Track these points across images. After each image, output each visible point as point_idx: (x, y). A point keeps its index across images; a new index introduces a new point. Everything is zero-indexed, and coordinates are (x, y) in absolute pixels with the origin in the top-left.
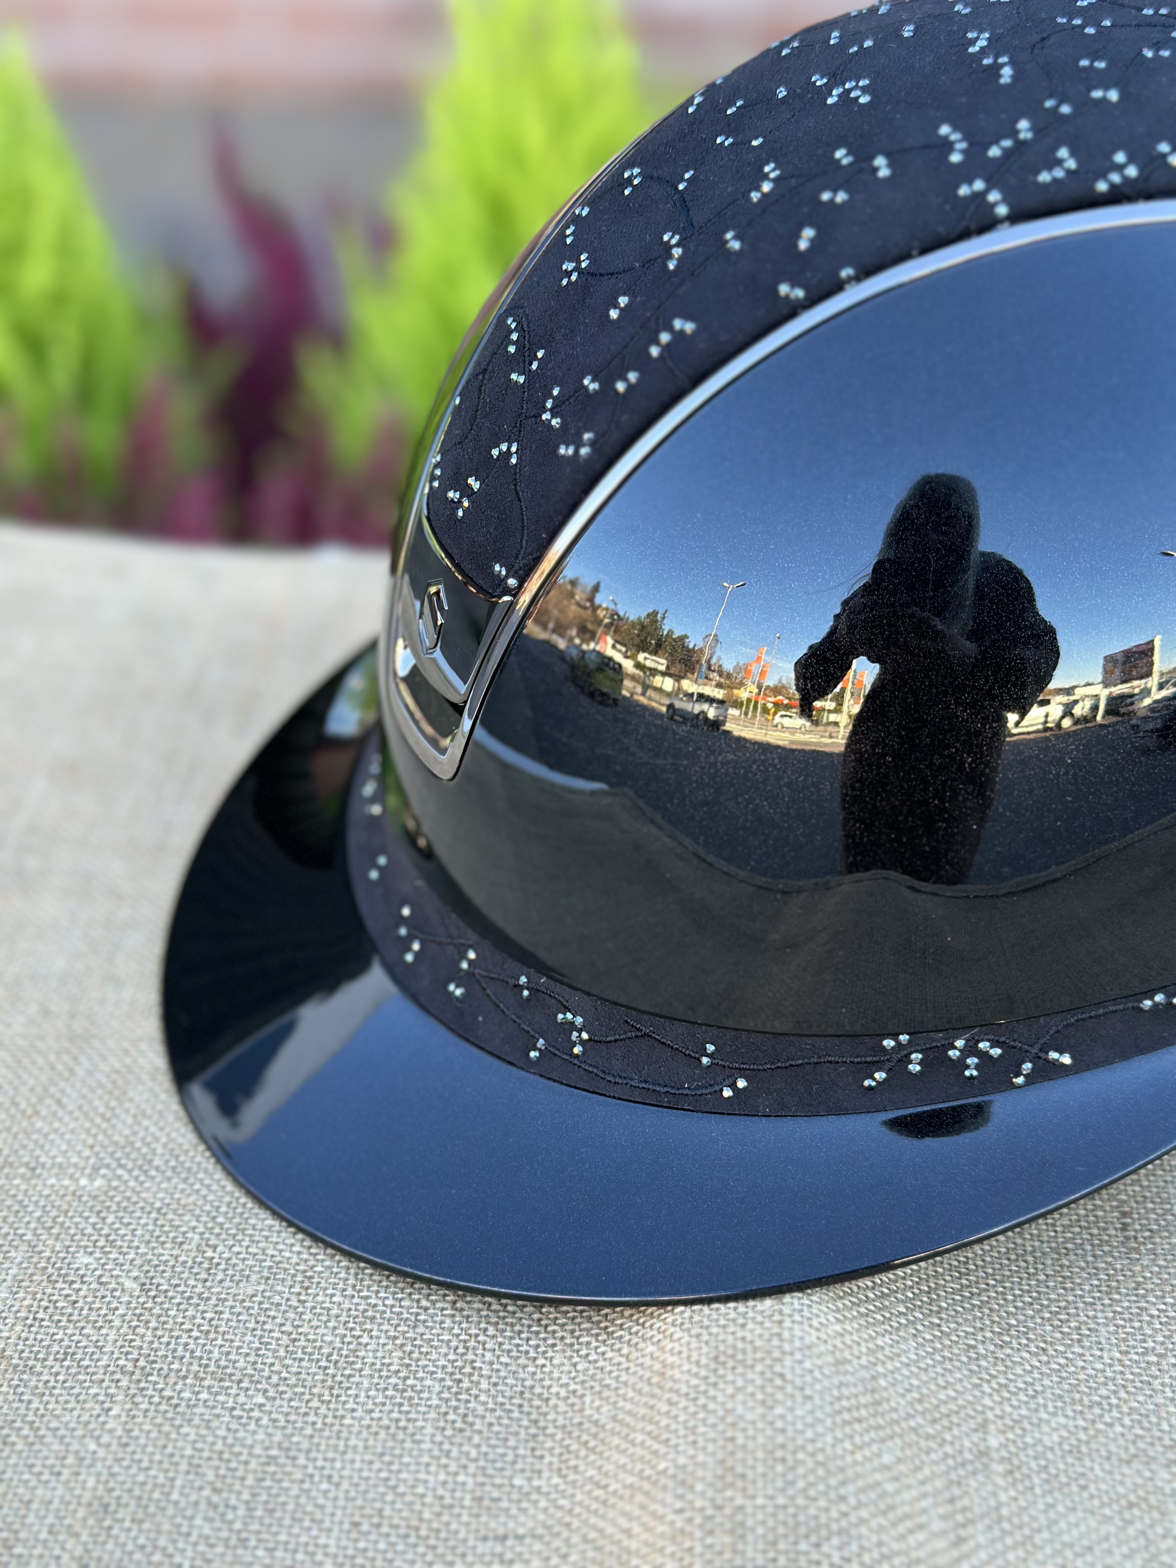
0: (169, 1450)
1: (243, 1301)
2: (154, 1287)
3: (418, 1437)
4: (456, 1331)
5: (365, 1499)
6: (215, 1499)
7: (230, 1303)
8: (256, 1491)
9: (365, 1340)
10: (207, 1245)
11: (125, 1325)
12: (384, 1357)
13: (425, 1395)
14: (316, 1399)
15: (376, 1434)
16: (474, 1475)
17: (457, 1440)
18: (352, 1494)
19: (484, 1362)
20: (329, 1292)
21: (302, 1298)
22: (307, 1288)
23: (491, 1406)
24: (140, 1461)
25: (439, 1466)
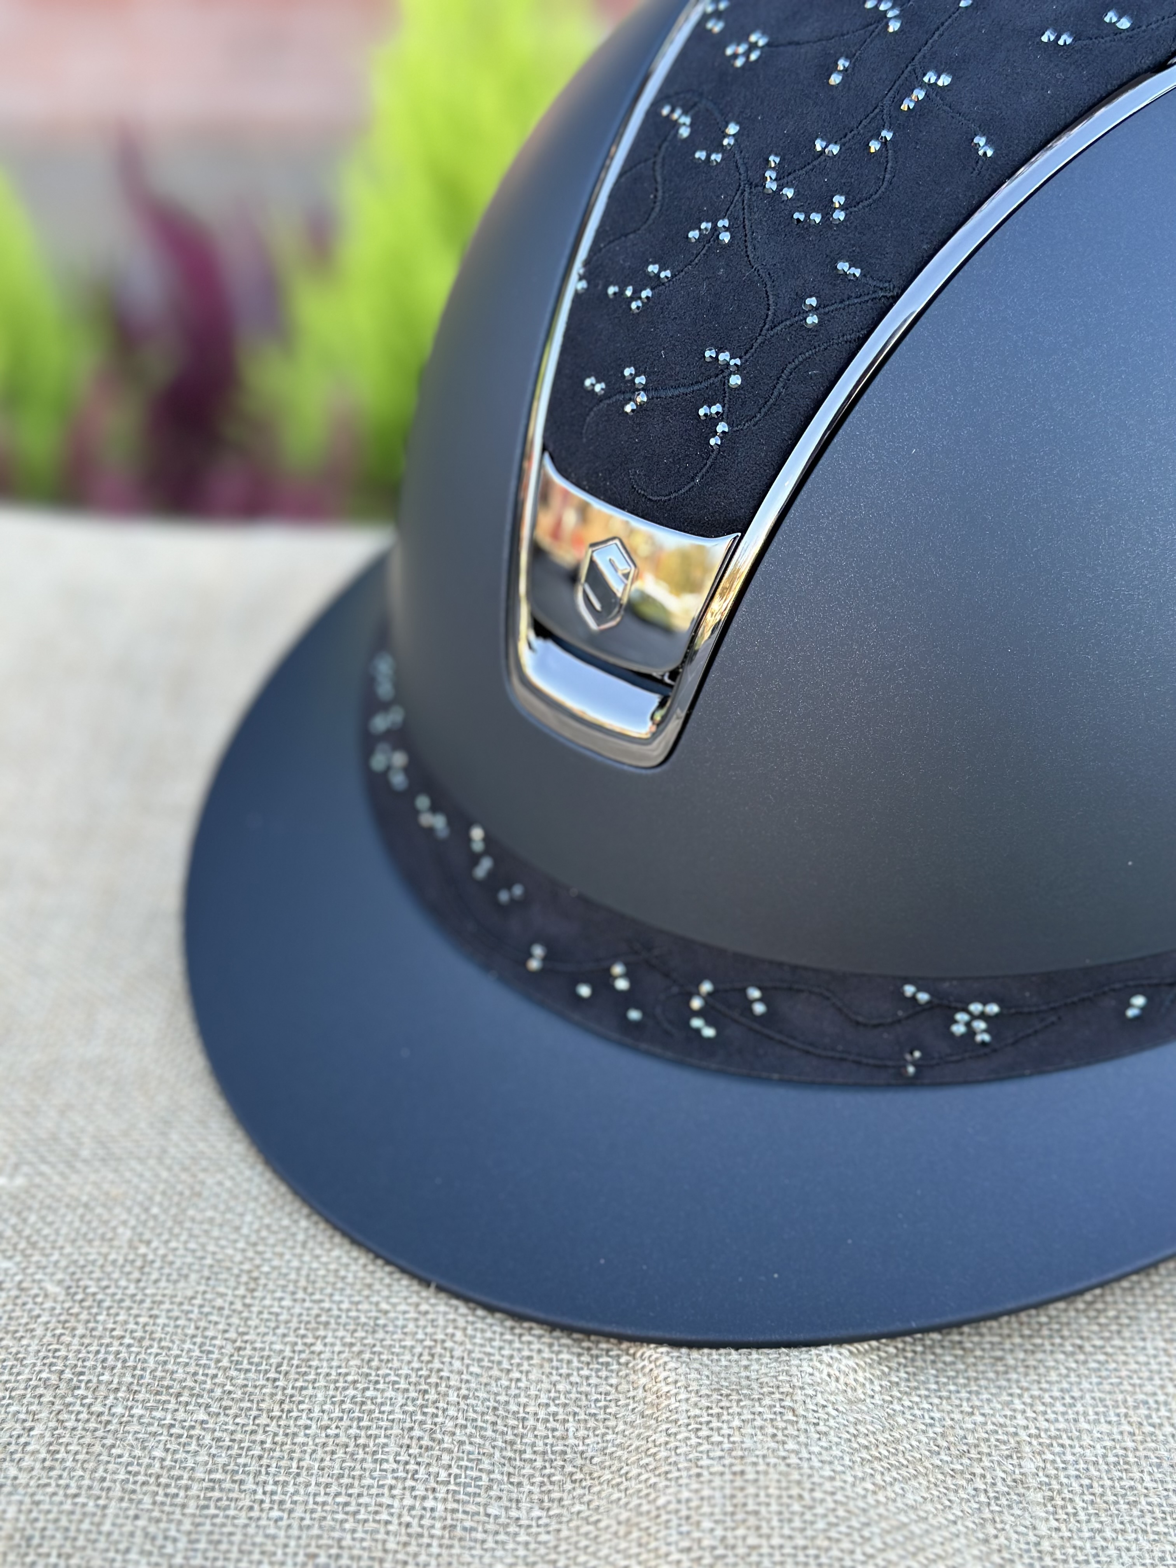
0: (100, 1473)
1: (181, 1304)
2: (80, 1290)
3: (379, 1456)
4: (420, 1336)
5: (320, 1527)
6: (152, 1529)
7: (167, 1306)
8: (198, 1520)
9: (318, 1347)
10: (141, 1241)
11: (49, 1334)
12: (340, 1367)
13: (387, 1408)
14: (265, 1415)
15: (333, 1453)
16: (445, 1500)
17: (425, 1460)
18: (307, 1522)
19: (451, 1372)
20: (279, 1294)
21: (248, 1301)
22: (253, 1290)
23: (461, 1421)
24: (67, 1486)
25: (404, 1488)
